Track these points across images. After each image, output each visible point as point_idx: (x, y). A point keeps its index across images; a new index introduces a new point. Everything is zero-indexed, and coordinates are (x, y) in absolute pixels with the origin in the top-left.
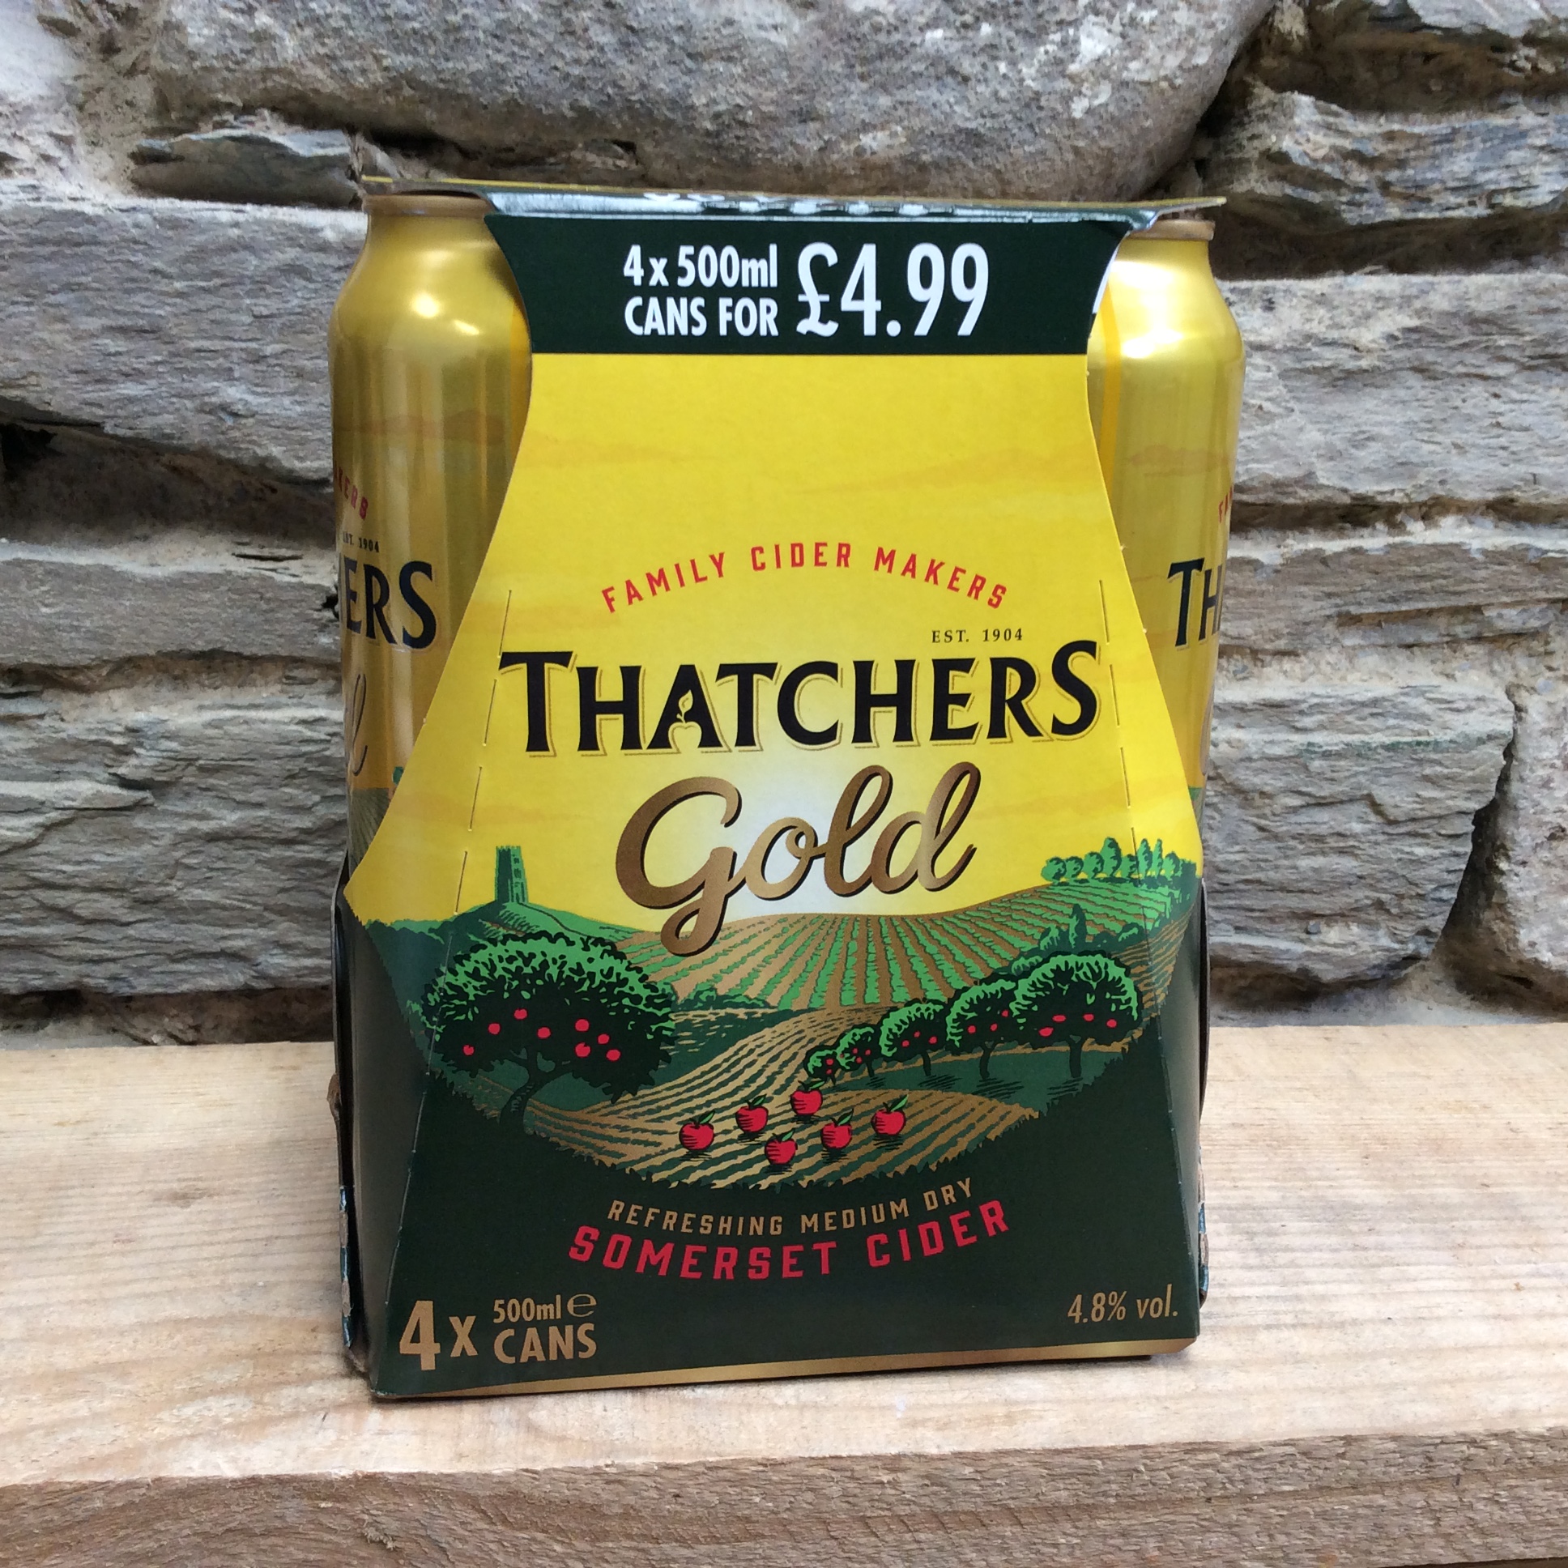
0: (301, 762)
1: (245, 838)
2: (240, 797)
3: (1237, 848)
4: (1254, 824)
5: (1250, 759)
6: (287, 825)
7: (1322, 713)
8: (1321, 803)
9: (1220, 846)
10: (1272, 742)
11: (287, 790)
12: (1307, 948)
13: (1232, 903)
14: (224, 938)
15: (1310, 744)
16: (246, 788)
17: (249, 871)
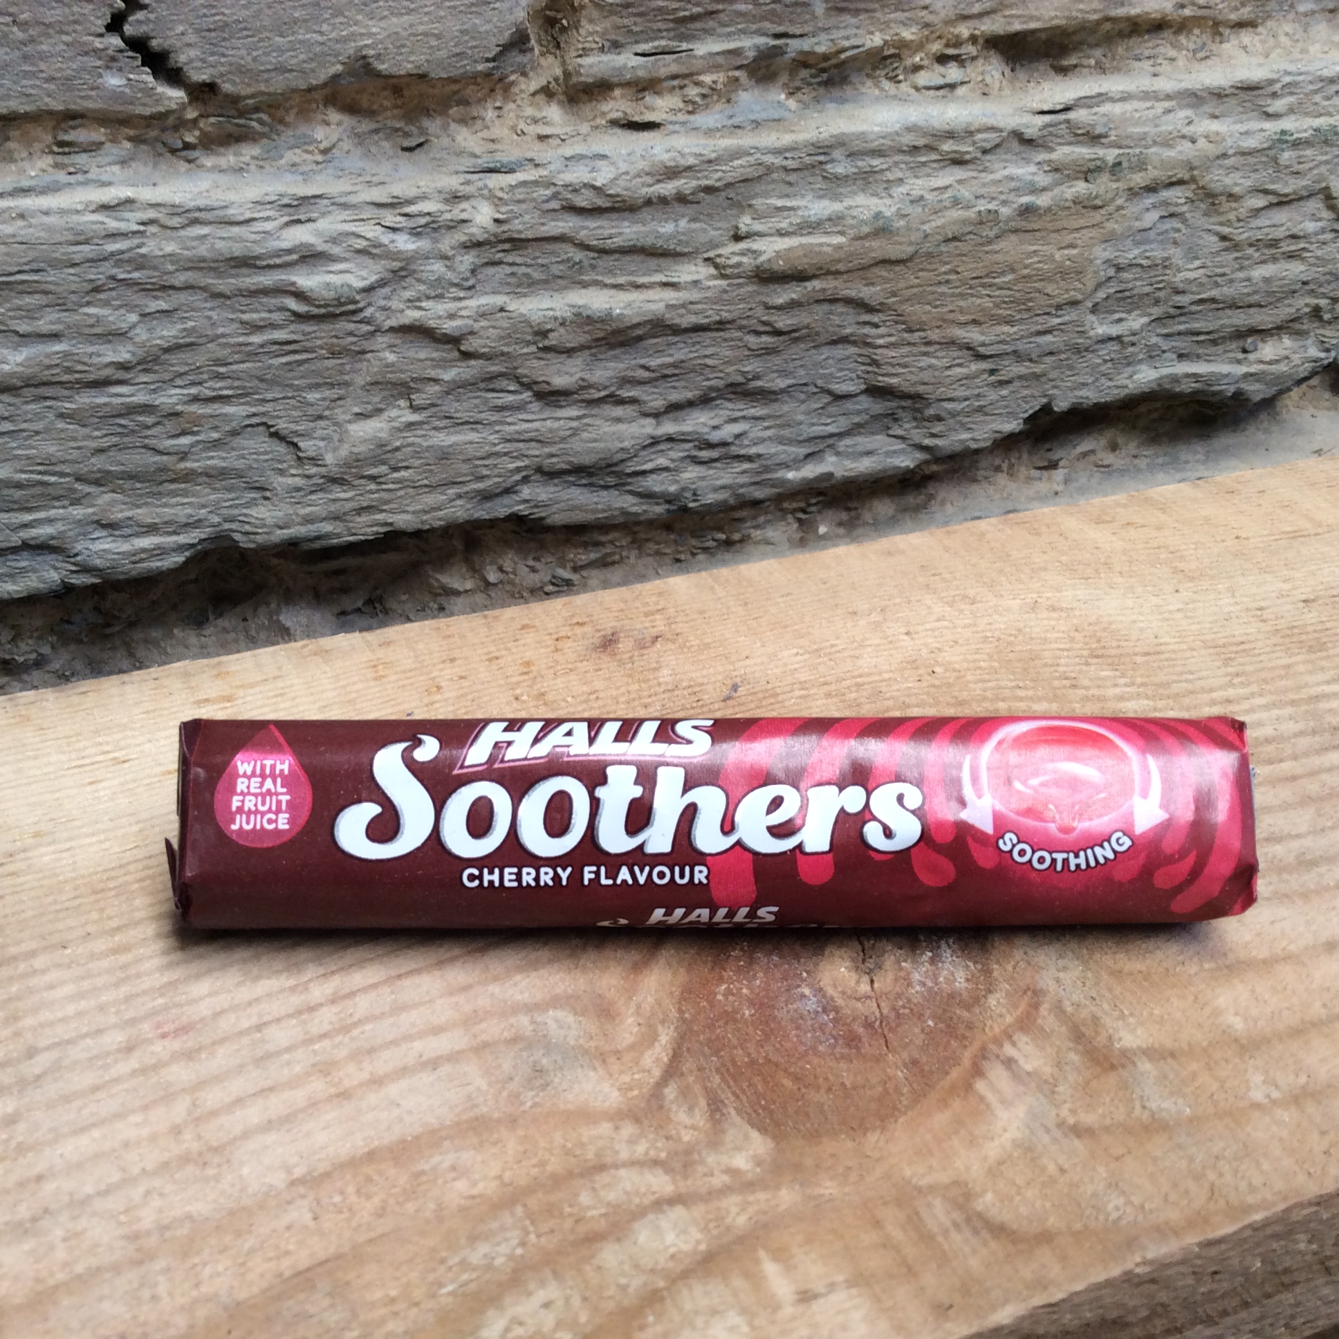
0: (108, 269)
1: (36, 386)
2: (23, 328)
3: (1197, 263)
4: (1217, 234)
5: (1224, 156)
6: (95, 360)
7: (1292, 94)
8: (1283, 202)
9: (1180, 262)
10: (1246, 133)
11: (92, 310)
12: (1242, 369)
13: (1182, 327)
14: (25, 526)
15: (1283, 132)
16: (30, 314)
17: (47, 430)
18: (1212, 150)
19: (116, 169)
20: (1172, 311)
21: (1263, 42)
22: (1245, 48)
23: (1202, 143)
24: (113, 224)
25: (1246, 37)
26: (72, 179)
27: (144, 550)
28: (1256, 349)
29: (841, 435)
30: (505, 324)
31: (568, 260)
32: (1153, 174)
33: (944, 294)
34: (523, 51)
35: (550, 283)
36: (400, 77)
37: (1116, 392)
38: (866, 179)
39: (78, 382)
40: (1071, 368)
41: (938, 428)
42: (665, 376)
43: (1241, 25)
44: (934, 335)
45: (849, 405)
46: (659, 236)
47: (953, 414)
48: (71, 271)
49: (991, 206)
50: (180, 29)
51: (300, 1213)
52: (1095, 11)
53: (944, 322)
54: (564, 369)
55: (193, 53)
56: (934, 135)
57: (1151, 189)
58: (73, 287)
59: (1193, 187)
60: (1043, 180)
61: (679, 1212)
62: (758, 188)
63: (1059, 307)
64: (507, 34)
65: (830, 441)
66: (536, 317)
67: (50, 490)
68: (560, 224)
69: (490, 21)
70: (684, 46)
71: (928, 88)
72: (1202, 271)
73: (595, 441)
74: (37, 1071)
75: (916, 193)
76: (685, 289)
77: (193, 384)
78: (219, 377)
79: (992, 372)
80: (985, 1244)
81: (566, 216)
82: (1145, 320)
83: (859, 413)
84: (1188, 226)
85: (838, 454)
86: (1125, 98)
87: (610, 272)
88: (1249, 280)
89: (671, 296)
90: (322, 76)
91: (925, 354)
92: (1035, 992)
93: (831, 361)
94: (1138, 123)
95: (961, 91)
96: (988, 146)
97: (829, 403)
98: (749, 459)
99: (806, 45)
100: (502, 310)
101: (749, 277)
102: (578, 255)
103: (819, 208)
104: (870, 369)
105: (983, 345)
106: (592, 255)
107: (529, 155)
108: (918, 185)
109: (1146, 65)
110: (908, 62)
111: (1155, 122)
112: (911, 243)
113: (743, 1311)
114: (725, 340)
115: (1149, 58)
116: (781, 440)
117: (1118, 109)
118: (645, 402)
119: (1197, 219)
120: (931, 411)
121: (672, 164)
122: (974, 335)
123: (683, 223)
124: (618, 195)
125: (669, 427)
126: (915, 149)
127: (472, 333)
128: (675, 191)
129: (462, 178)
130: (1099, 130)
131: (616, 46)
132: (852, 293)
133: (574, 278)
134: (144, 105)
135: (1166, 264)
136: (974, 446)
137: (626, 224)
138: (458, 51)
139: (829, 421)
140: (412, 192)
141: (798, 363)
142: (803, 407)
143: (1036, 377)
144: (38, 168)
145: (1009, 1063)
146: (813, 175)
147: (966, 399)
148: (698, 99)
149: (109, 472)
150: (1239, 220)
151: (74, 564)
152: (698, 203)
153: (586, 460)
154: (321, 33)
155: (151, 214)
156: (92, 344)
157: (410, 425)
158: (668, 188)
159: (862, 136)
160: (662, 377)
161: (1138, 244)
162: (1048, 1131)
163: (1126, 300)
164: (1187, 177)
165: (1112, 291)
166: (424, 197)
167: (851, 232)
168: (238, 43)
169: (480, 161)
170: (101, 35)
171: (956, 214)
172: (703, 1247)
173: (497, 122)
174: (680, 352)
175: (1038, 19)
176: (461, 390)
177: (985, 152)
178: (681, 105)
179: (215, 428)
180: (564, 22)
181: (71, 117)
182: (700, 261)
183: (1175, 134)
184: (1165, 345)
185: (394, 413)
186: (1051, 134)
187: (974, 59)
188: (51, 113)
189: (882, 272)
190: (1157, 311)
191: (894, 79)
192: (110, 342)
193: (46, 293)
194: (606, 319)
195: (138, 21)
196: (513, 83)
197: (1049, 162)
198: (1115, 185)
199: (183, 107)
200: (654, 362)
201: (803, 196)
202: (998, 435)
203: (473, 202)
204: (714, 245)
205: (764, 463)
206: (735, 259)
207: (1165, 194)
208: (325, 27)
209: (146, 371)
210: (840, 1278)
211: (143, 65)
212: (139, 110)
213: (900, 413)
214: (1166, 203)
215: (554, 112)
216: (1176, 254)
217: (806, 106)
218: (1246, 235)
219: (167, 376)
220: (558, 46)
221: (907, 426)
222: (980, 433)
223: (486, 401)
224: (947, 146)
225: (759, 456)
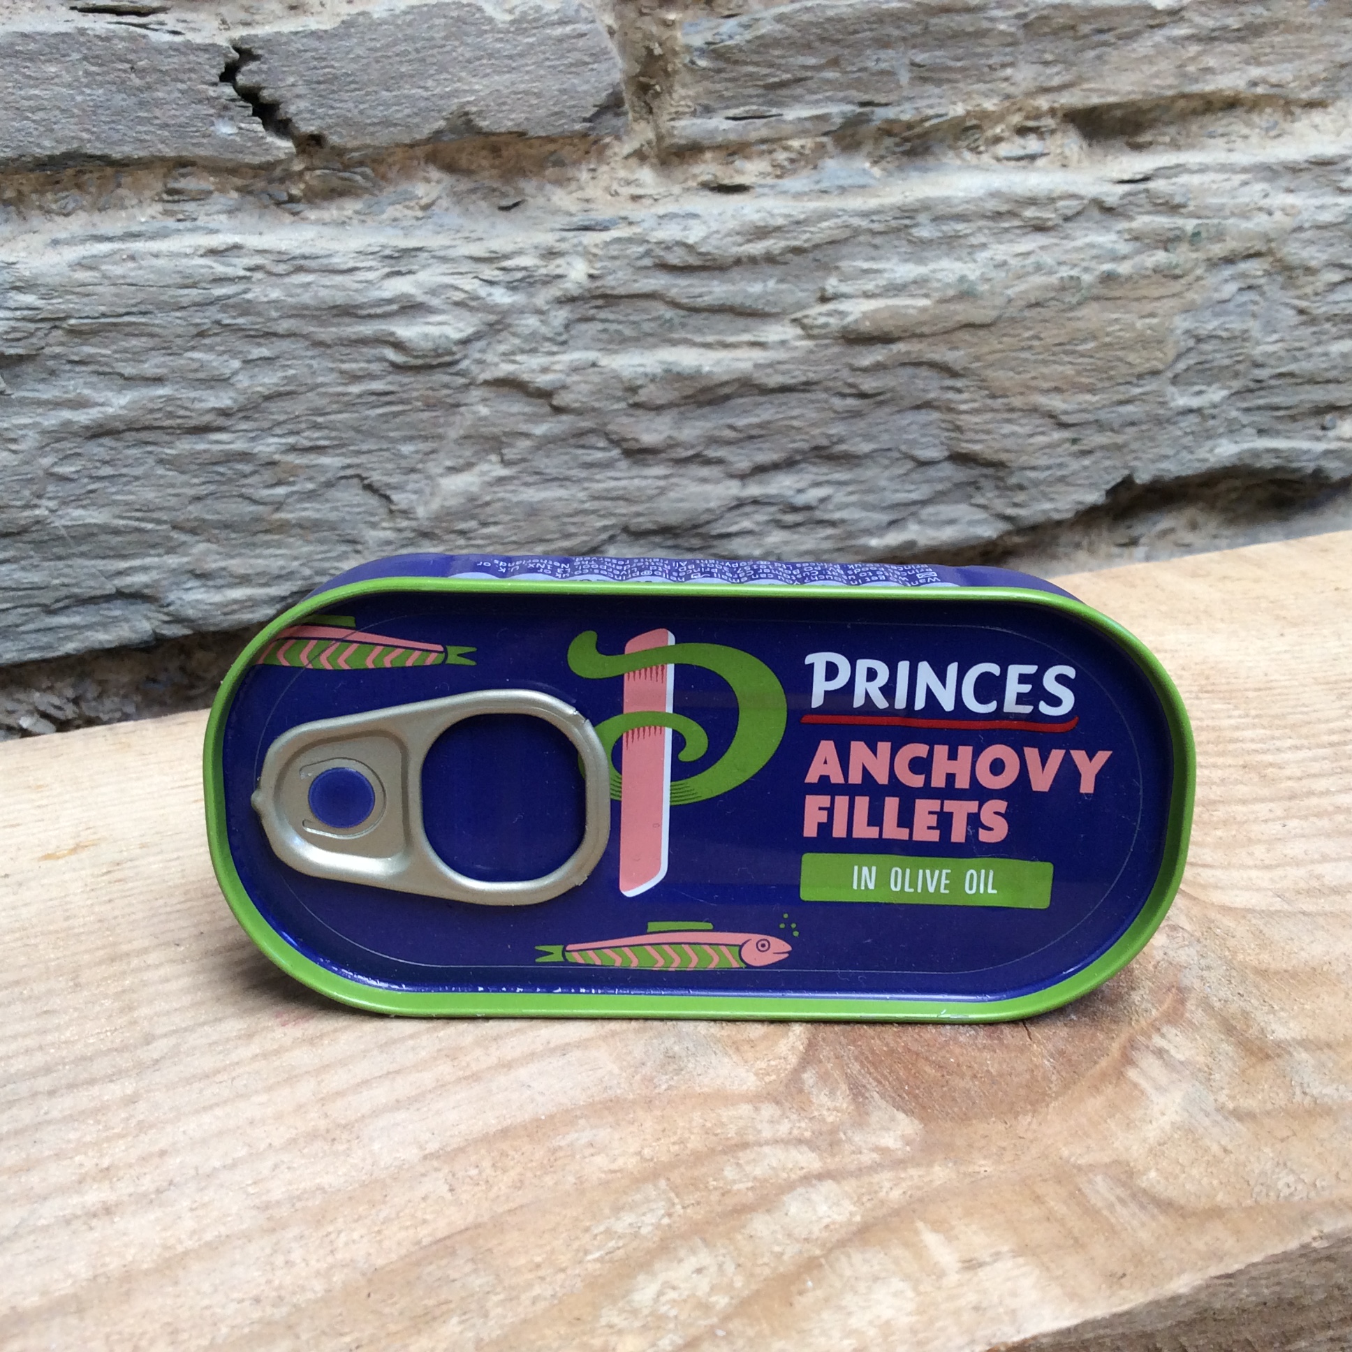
18: (1289, 223)
19: (223, 217)
20: (1252, 385)
21: (1334, 121)
22: (1316, 127)
23: (1278, 216)
24: (220, 269)
25: (1317, 116)
26: (181, 226)
27: (235, 602)
28: (1334, 427)
29: (924, 503)
30: (597, 379)
31: (659, 318)
32: (1231, 245)
33: (1026, 360)
34: (617, 115)
35: (640, 340)
36: (500, 134)
37: (1198, 465)
38: (950, 243)
39: (179, 427)
40: (1152, 439)
41: (1020, 497)
42: (751, 437)
43: (1311, 105)
44: (1017, 402)
45: (932, 472)
46: (748, 296)
47: (1036, 483)
48: (178, 314)
49: (1074, 273)
50: (291, 80)
51: (436, 1185)
52: (1170, 87)
53: (1027, 388)
54: (653, 426)
55: (303, 104)
56: (1017, 201)
57: (1229, 260)
58: (180, 331)
59: (1271, 259)
60: (1124, 248)
61: (828, 1186)
62: (845, 250)
63: (1140, 376)
64: (604, 94)
65: (913, 509)
66: (627, 373)
67: (146, 537)
68: (652, 281)
69: (588, 82)
70: (774, 111)
71: (1009, 159)
72: (1280, 345)
73: (682, 500)
74: (155, 1056)
75: (1000, 258)
76: (772, 348)
77: (291, 433)
78: (316, 426)
79: (1074, 441)
80: (1153, 1217)
81: (658, 273)
82: (1225, 393)
83: (941, 480)
84: (1266, 299)
85: (921, 522)
86: (1203, 169)
87: (699, 330)
88: (1326, 354)
89: (758, 355)
90: (426, 131)
91: (1009, 421)
92: (1179, 989)
93: (914, 427)
94: (1215, 194)
95: (1040, 162)
96: (1069, 212)
97: (911, 471)
98: (833, 524)
99: (890, 113)
100: (594, 365)
101: (836, 338)
102: (669, 313)
103: (905, 271)
104: (953, 435)
105: (1066, 413)
106: (682, 313)
107: (623, 214)
108: (1000, 251)
109: (1220, 142)
110: (990, 133)
111: (1232, 192)
112: (994, 307)
113: (907, 1277)
114: (812, 402)
115: (1222, 135)
116: (865, 506)
117: (1196, 180)
118: (731, 463)
119: (1273, 290)
120: (1013, 480)
121: (762, 224)
122: (1056, 403)
123: (771, 284)
124: (708, 254)
125: (754, 490)
126: (998, 215)
127: (564, 387)
128: (763, 251)
129: (558, 235)
130: (1178, 200)
131: (708, 111)
132: (936, 357)
133: (664, 336)
134: (254, 154)
135: (1244, 336)
136: (1057, 516)
137: (715, 283)
138: (556, 109)
139: (912, 487)
140: (509, 248)
141: (882, 427)
142: (887, 473)
143: (1118, 448)
144: (146, 215)
145: (1160, 1053)
146: (899, 238)
147: (1049, 468)
148: (786, 163)
149: (204, 521)
150: (1317, 294)
151: (167, 614)
152: (786, 263)
153: (672, 520)
154: (426, 89)
155: (258, 260)
156: (195, 389)
157: (501, 480)
158: (757, 248)
159: (946, 201)
160: (749, 438)
161: (1216, 315)
162: (1207, 1115)
163: (1206, 373)
164: (1264, 249)
165: (1192, 362)
166: (520, 253)
167: (936, 295)
168: (345, 96)
169: (575, 219)
170: (215, 84)
171: (1038, 280)
172: (858, 1218)
173: (591, 183)
174: (766, 412)
175: (1116, 93)
176: (551, 446)
177: (1067, 219)
178: (770, 169)
179: (310, 479)
180: (658, 88)
181: (182, 164)
182: (787, 322)
183: (1252, 205)
184: (1245, 419)
185: (485, 467)
186: (1131, 203)
187: (1053, 132)
188: (163, 159)
189: (965, 335)
190: (1237, 385)
191: (975, 150)
192: (212, 388)
193: (152, 335)
194: (695, 375)
195: (251, 72)
196: (607, 146)
197: (1130, 231)
198: (1194, 255)
199: (290, 159)
200: (741, 422)
201: (888, 259)
202: (1081, 507)
203: (568, 258)
204: (801, 306)
205: (849, 528)
206: (822, 320)
207: (1243, 266)
208: (430, 83)
209: (246, 418)
210: (1005, 1248)
211: (254, 114)
212: (249, 159)
213: (983, 482)
214: (1244, 275)
215: (647, 176)
216: (1254, 326)
217: (889, 174)
218: (1323, 309)
219: (266, 425)
220: (651, 111)
221: (990, 495)
222: (1063, 504)
223: (575, 458)
224: (1030, 213)
225: (843, 521)
